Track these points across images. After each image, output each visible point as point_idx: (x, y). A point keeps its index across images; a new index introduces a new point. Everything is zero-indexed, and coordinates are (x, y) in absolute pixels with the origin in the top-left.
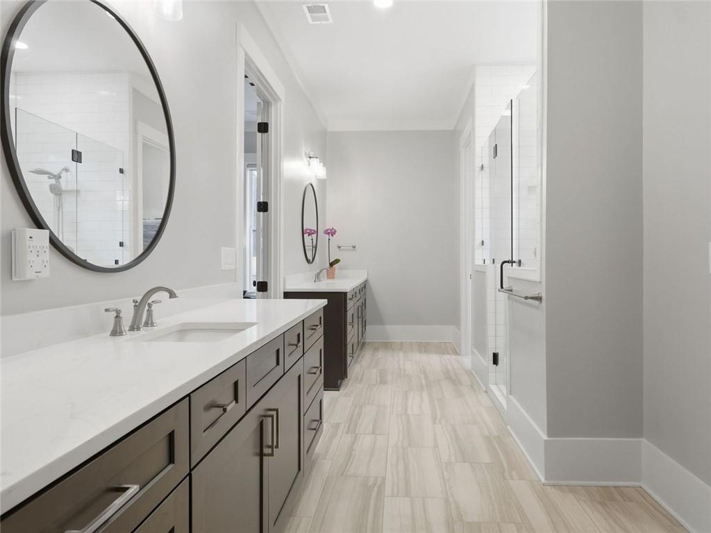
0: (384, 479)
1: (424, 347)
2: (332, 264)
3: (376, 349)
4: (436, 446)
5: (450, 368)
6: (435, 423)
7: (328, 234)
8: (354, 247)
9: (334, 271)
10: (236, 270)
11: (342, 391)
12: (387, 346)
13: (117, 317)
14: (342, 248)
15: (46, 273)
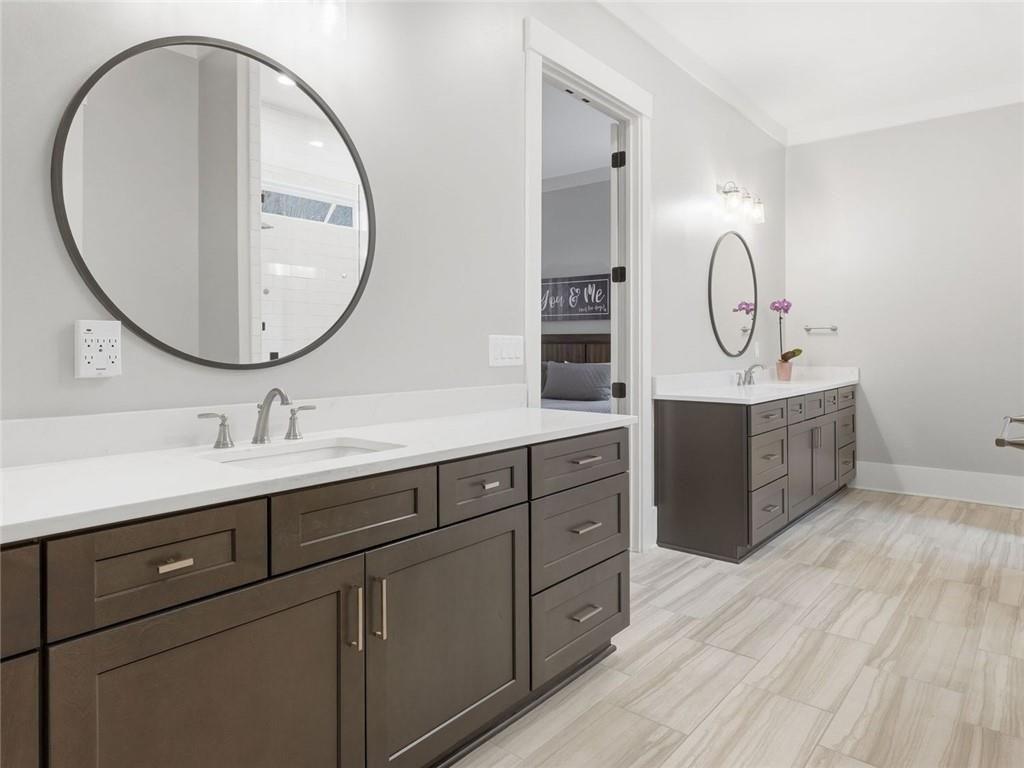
0: (684, 737)
1: (966, 513)
2: (786, 358)
3: (865, 504)
4: (833, 710)
5: (995, 561)
6: (868, 662)
7: (777, 309)
8: (834, 330)
9: (790, 368)
10: (525, 366)
11: (744, 565)
12: (893, 501)
13: (222, 425)
14: (812, 331)
15: (116, 370)
